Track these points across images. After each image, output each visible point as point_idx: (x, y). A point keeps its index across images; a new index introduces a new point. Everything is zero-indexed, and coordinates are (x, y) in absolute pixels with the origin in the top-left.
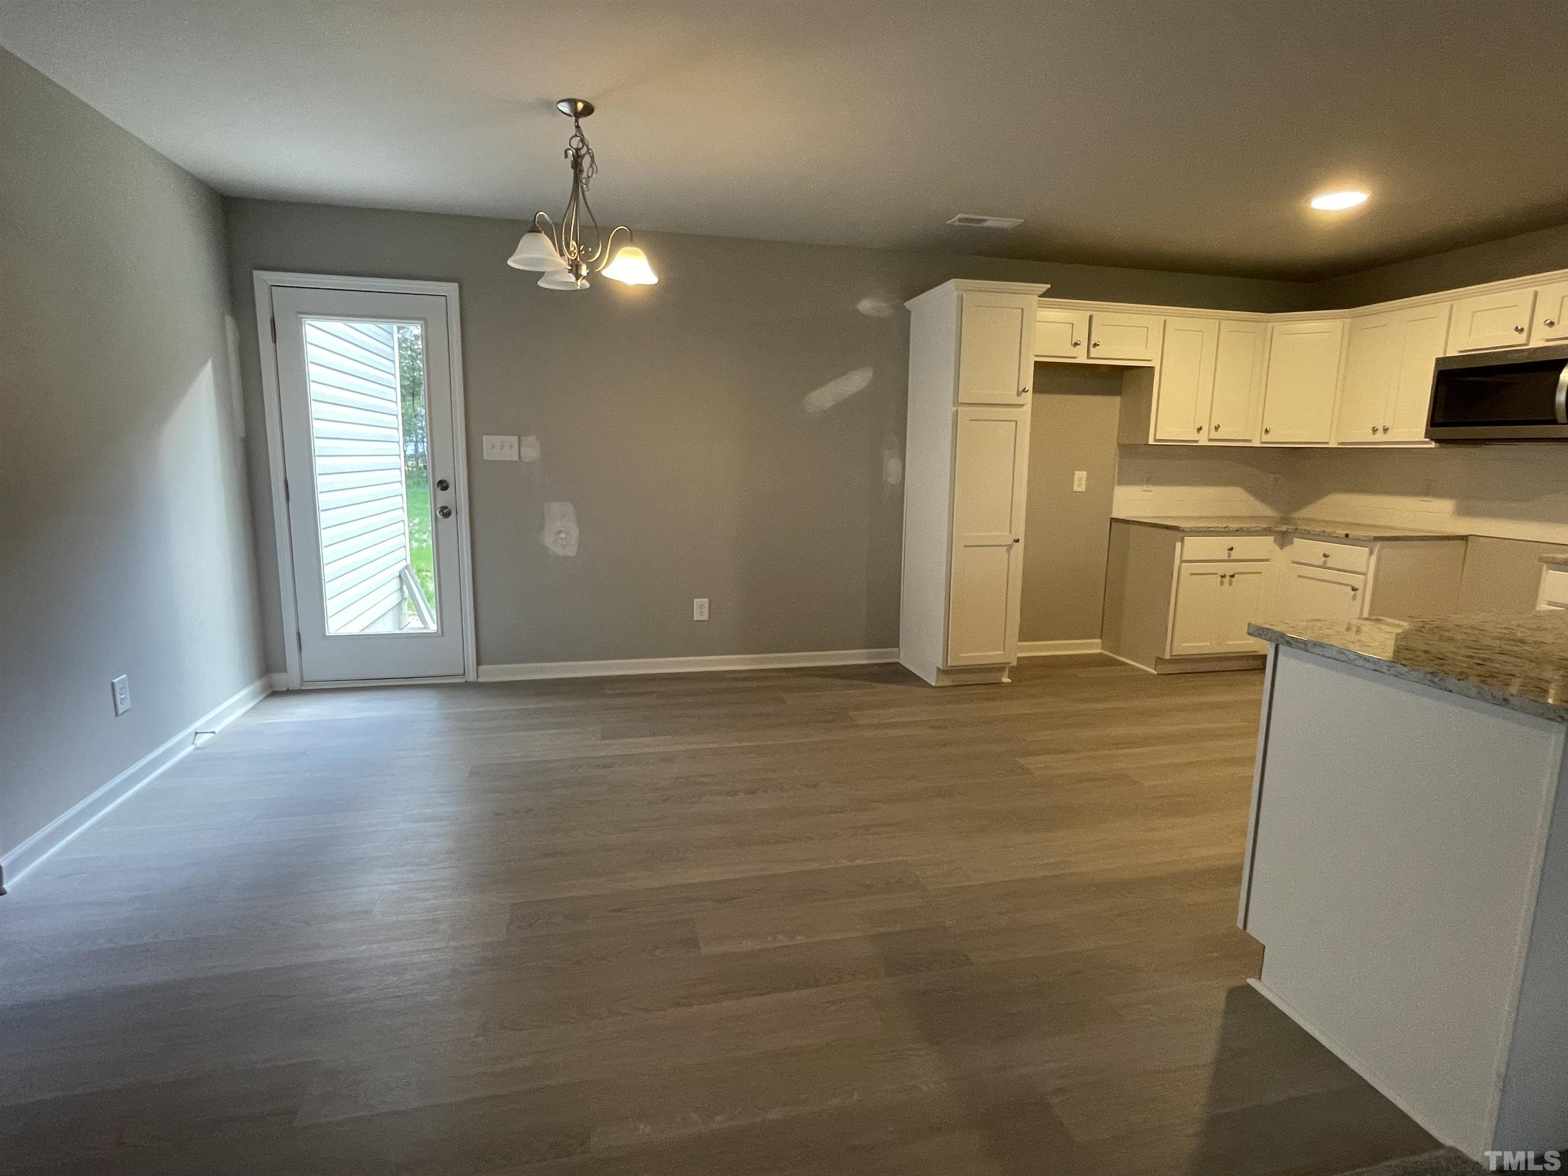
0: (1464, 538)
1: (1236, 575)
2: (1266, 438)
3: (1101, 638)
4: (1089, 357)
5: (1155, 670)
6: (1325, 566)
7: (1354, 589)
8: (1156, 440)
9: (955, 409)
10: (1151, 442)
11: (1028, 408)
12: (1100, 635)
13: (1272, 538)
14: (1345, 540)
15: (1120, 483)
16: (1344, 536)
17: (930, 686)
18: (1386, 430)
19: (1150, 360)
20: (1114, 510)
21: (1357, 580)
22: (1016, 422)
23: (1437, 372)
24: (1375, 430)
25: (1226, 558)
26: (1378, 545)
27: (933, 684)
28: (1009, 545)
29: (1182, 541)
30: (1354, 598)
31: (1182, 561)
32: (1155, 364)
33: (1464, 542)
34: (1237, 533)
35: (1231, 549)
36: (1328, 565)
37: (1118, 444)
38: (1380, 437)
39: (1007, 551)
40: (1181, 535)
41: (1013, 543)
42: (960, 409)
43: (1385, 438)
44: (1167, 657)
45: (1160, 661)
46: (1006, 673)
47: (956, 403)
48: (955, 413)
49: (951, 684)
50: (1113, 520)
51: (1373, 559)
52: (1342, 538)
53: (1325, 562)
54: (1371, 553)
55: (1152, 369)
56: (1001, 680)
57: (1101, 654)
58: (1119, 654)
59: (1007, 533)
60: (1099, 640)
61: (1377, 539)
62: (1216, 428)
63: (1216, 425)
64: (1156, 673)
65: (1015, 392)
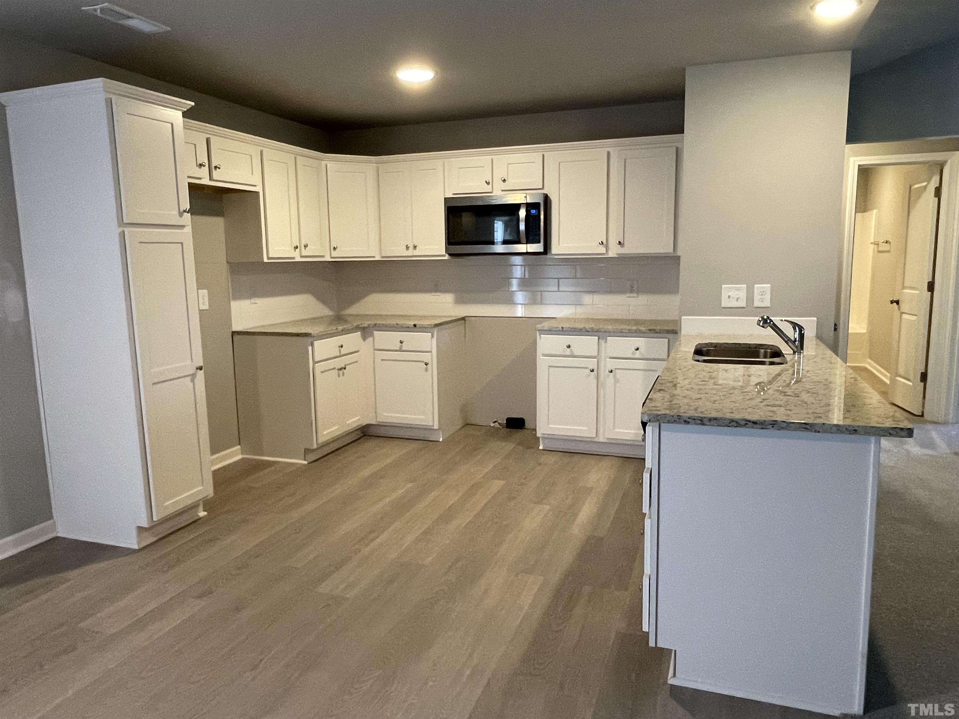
0: (463, 319)
1: (347, 367)
2: (334, 254)
3: (240, 444)
4: (211, 179)
5: (305, 460)
6: (401, 350)
7: (426, 364)
8: (269, 258)
9: (121, 229)
10: (266, 260)
11: (188, 230)
12: (238, 443)
13: (359, 333)
14: (415, 329)
15: (236, 298)
16: (412, 326)
17: (134, 551)
18: (415, 247)
19: (255, 186)
20: (233, 326)
21: (426, 357)
22: (182, 243)
23: (446, 208)
24: (407, 248)
25: (338, 354)
26: (435, 331)
27: (136, 547)
28: (193, 374)
29: (312, 345)
30: (426, 370)
31: (315, 363)
32: (259, 189)
33: (463, 321)
34: (344, 332)
35: (342, 346)
36: (404, 349)
37: (228, 262)
38: (410, 252)
39: (192, 382)
40: (309, 340)
41: (196, 372)
42: (127, 230)
43: (416, 253)
44: (315, 446)
45: (307, 451)
46: (201, 507)
47: (121, 222)
48: (122, 234)
49: (155, 539)
50: (234, 333)
51: (434, 340)
52: (411, 328)
53: (401, 346)
54: (432, 336)
55: (257, 193)
56: (198, 516)
57: (243, 459)
58: (262, 455)
59: (189, 362)
60: (239, 447)
61: (437, 325)
62: (305, 246)
63: (305, 243)
64: (306, 462)
65: (176, 212)
